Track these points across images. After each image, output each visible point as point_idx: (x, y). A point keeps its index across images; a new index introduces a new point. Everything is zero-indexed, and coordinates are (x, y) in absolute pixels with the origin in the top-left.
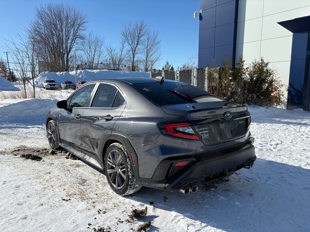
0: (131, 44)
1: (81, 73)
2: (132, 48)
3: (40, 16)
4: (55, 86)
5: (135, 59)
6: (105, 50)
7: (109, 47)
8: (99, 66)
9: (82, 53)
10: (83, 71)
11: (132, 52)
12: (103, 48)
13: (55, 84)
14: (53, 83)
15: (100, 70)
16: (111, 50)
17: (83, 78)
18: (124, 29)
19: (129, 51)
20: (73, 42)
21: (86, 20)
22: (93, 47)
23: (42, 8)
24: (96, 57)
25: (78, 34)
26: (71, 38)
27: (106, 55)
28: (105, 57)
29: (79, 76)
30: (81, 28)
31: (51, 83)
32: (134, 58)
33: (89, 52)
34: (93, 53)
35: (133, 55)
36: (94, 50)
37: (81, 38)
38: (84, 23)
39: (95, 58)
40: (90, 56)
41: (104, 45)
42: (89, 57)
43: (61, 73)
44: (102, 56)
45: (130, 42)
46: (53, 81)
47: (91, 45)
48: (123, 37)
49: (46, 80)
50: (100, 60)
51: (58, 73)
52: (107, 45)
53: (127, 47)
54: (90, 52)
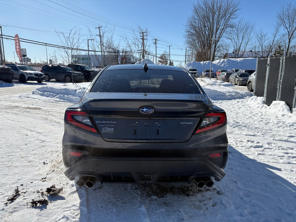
0: (288, 27)
1: (223, 62)
2: (289, 32)
3: (196, 11)
4: (196, 74)
5: (291, 45)
6: (254, 37)
7: (260, 33)
8: (245, 54)
9: (229, 42)
10: (225, 60)
11: (288, 37)
12: (252, 34)
13: (196, 73)
14: (195, 72)
15: (244, 58)
16: (262, 36)
17: (225, 67)
18: (282, 11)
19: (283, 36)
20: (223, 32)
21: (238, 7)
22: (241, 35)
23: (198, 3)
24: (243, 44)
25: (228, 23)
26: (221, 28)
27: (255, 42)
28: (254, 44)
29: (221, 65)
30: (232, 16)
31: (193, 72)
32: (289, 43)
33: (236, 40)
34: (241, 41)
35: (289, 39)
36: (242, 38)
37: (232, 26)
38: (235, 11)
39: (242, 46)
40: (237, 44)
41: (254, 31)
42: (235, 46)
43: (205, 62)
44: (250, 43)
45: (287, 25)
46: (195, 69)
47: (239, 33)
48: (279, 20)
49: (189, 68)
50: (247, 48)
51: (202, 62)
52: (257, 31)
53: (283, 31)
54: (238, 41)
